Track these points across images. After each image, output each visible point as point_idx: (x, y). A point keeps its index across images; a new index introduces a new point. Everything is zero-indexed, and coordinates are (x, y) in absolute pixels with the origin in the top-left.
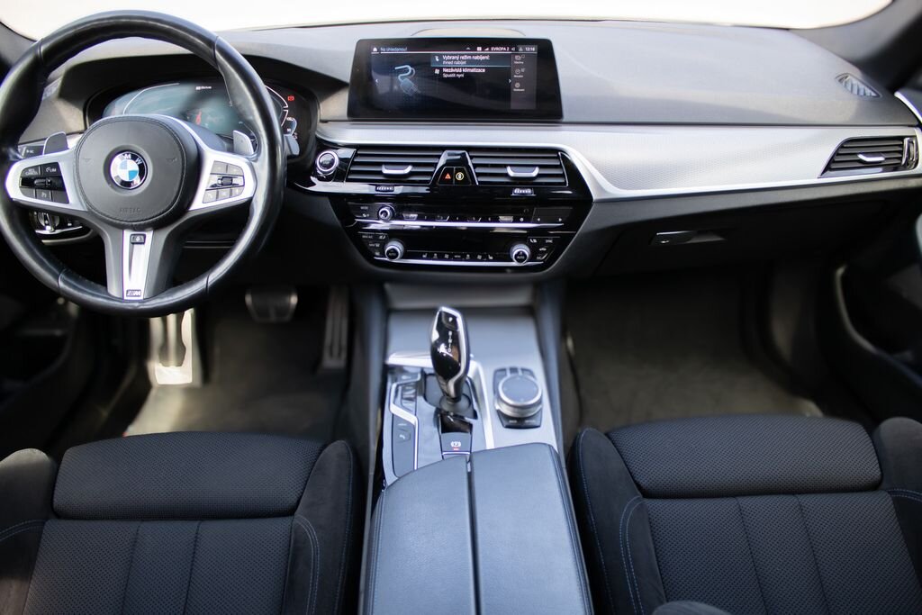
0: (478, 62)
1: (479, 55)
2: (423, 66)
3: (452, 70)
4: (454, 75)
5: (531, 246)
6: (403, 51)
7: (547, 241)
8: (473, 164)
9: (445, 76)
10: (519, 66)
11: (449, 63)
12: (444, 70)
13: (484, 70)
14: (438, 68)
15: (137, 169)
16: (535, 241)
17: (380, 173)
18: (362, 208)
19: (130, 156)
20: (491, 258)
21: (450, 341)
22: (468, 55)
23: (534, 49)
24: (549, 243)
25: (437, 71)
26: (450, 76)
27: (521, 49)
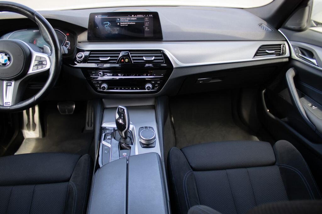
0: (133, 20)
1: (133, 18)
2: (114, 23)
3: (124, 23)
4: (124, 25)
5: (152, 84)
6: (106, 17)
7: (158, 82)
8: (131, 56)
9: (121, 25)
10: (147, 22)
11: (122, 21)
12: (121, 23)
13: (135, 23)
14: (119, 23)
15: (7, 59)
16: (154, 82)
17: (99, 60)
18: (93, 72)
19: (4, 54)
20: (138, 89)
21: (122, 118)
22: (129, 18)
23: (152, 15)
24: (159, 83)
25: (118, 24)
27: (147, 16)
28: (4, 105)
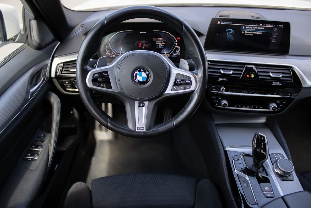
0: (260, 30)
1: (261, 27)
2: (238, 30)
3: (249, 32)
4: (249, 34)
5: (278, 104)
6: (230, 24)
7: (284, 102)
8: (257, 71)
9: (246, 34)
10: (276, 32)
11: (248, 29)
12: (246, 32)
13: (261, 33)
14: (243, 31)
15: (146, 76)
16: (279, 102)
17: (220, 73)
18: (213, 86)
19: (143, 70)
20: (261, 108)
21: (262, 147)
22: (256, 27)
23: (282, 26)
24: (284, 103)
25: (243, 33)
26: (248, 35)
27: (277, 26)
28: (137, 130)
